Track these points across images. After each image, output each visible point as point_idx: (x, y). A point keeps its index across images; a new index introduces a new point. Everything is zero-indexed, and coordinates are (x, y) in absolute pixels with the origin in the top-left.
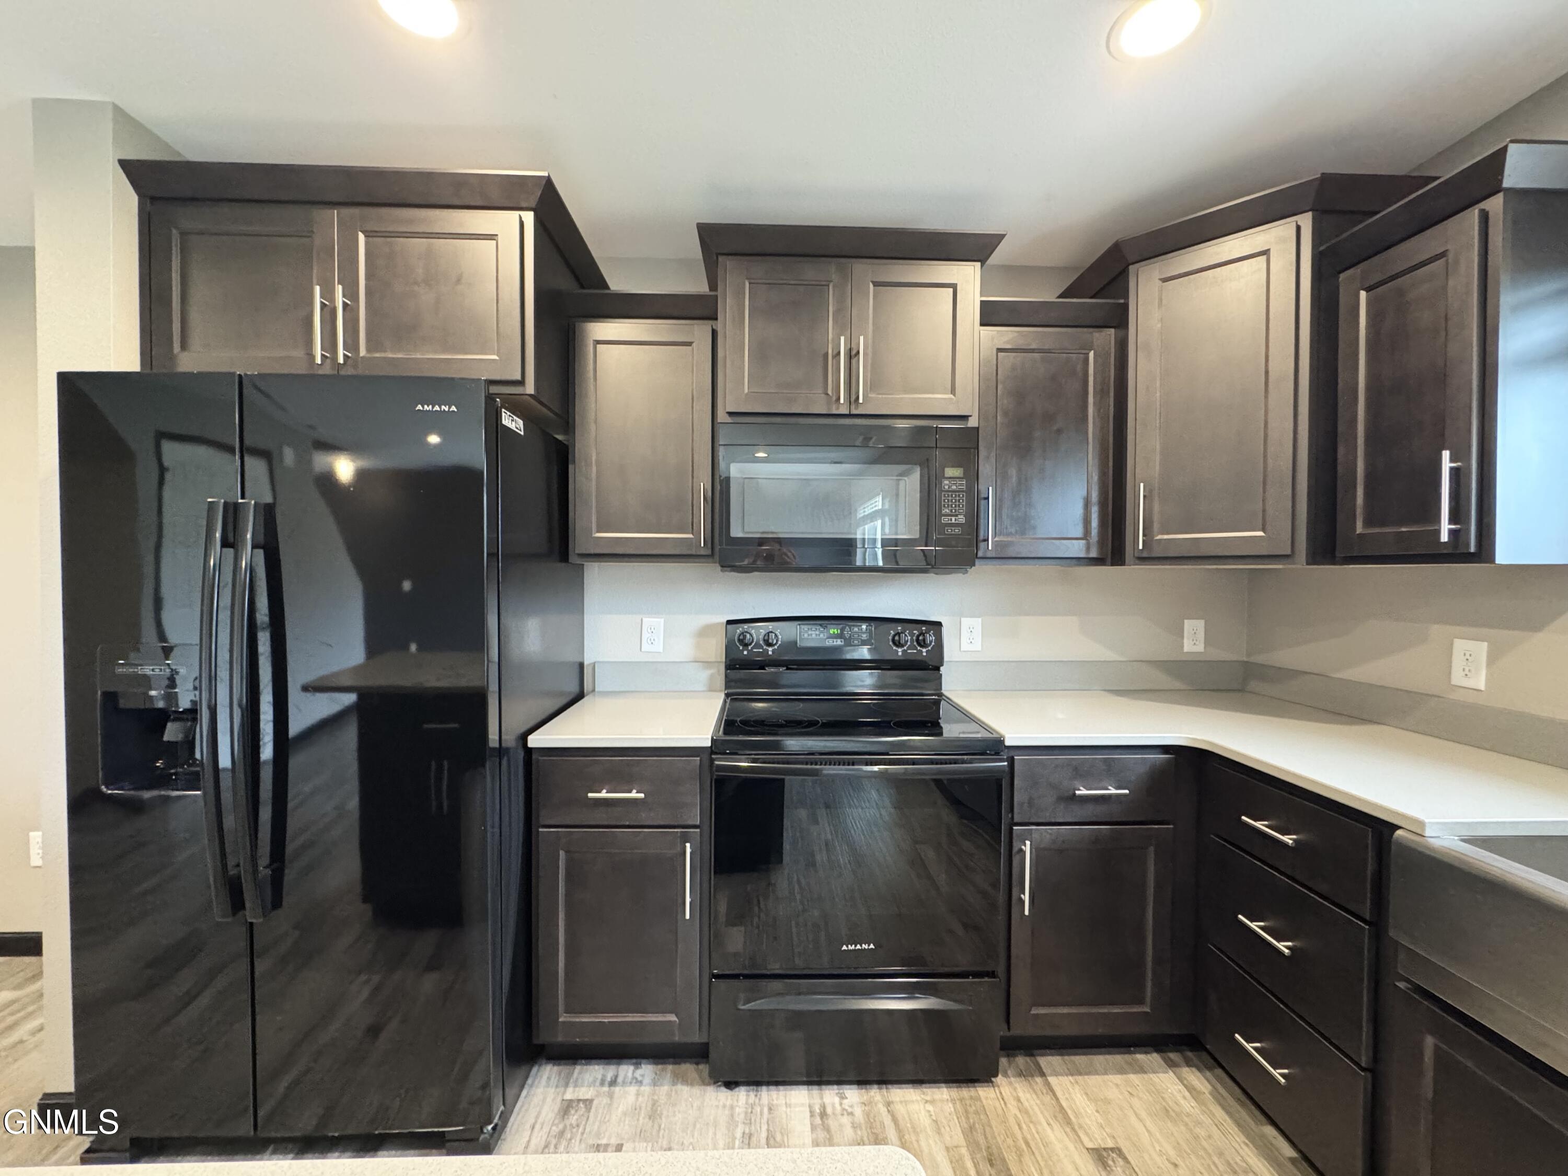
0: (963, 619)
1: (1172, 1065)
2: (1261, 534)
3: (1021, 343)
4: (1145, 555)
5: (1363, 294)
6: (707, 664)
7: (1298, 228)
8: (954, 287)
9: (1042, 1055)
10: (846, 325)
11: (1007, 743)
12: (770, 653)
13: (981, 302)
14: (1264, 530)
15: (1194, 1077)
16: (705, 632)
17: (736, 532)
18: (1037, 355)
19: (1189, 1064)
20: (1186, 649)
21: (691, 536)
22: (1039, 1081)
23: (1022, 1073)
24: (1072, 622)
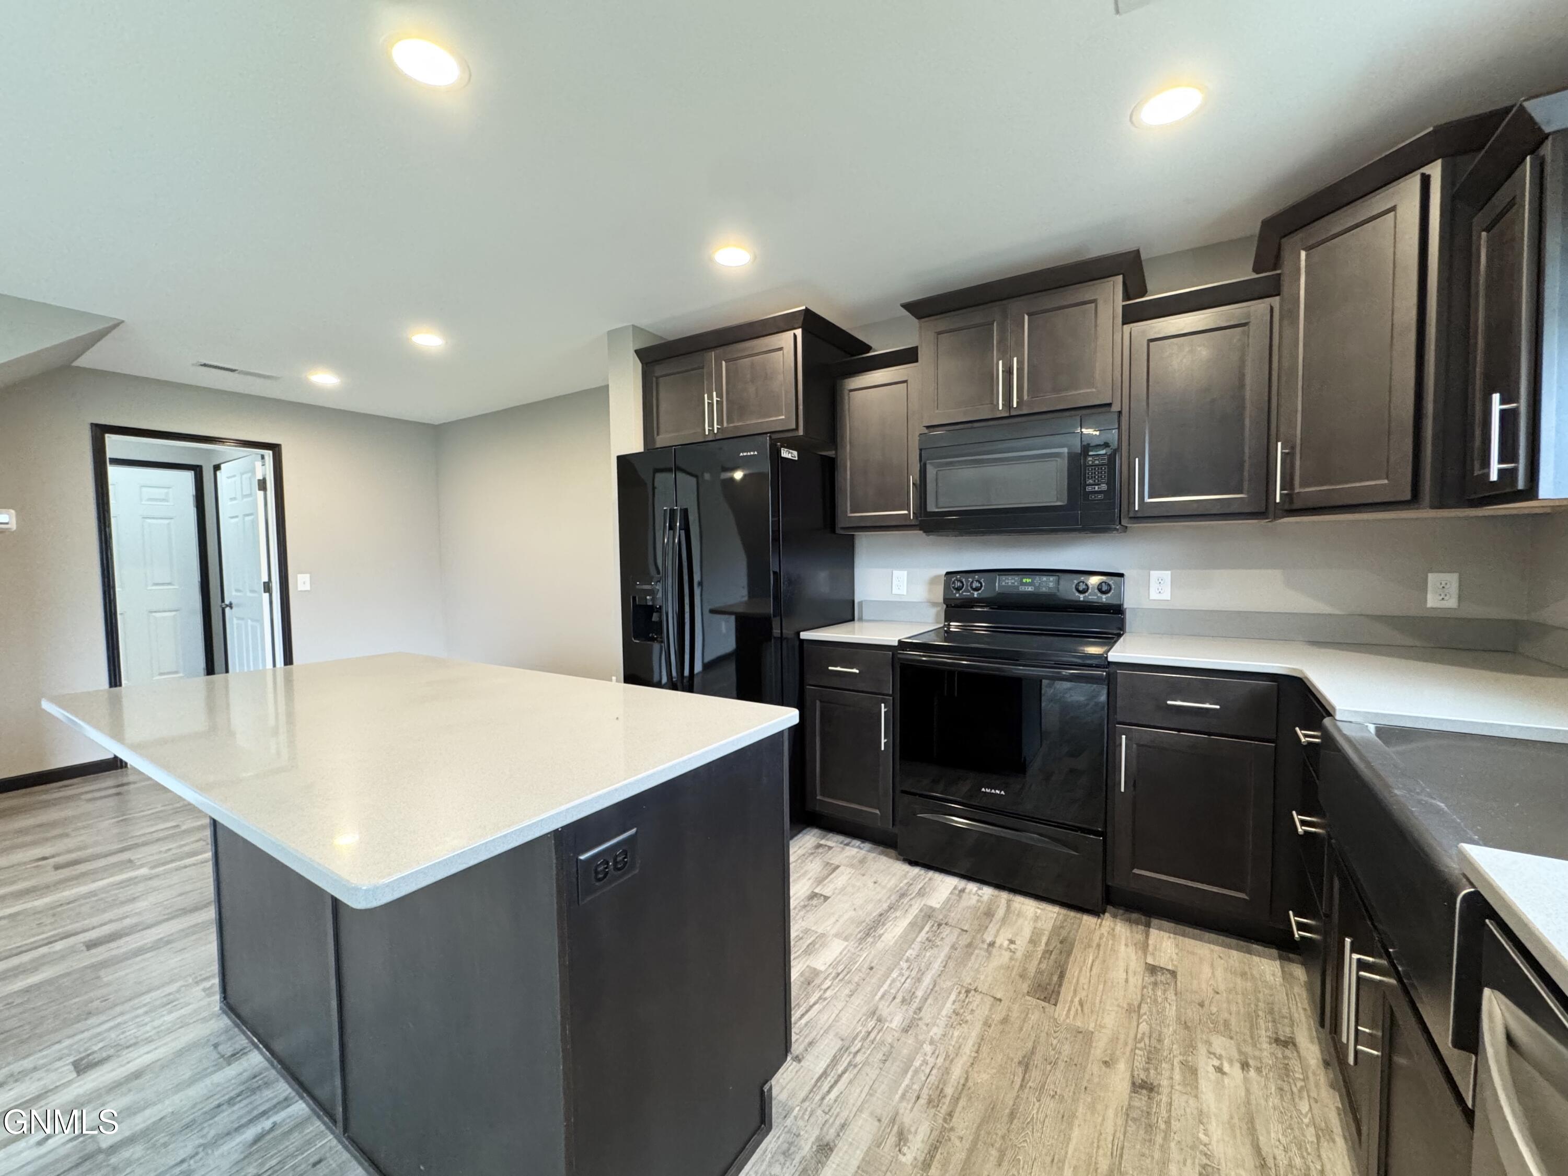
0: (1152, 572)
1: (1281, 958)
2: (1386, 481)
5: (1484, 235)
6: (934, 604)
7: (1426, 179)
8: (1094, 302)
9: (1160, 928)
10: (1005, 353)
12: (976, 596)
13: (1123, 306)
14: (1387, 478)
16: (933, 581)
17: (934, 507)
20: (1429, 605)
21: (908, 512)
22: (1141, 928)
23: (1129, 921)
24: (1275, 575)
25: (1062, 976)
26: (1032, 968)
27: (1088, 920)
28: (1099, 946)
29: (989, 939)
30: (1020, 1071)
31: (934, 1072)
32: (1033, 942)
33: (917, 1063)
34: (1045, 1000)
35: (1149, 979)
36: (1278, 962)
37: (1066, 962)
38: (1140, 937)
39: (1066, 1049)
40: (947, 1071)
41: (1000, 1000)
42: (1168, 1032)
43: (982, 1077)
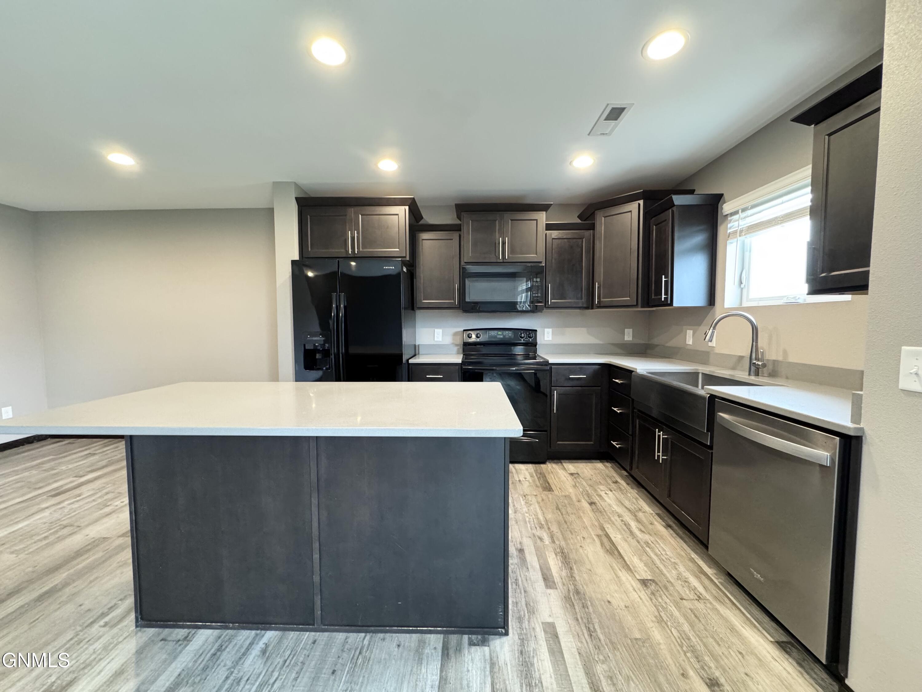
0: (545, 329)
1: (601, 462)
2: (629, 298)
3: (560, 236)
4: (598, 305)
5: (654, 226)
6: (457, 345)
7: (639, 205)
8: (537, 220)
9: (565, 463)
10: (502, 235)
11: (550, 362)
12: (478, 341)
13: (546, 224)
15: (609, 465)
16: (455, 334)
17: (467, 300)
18: (566, 240)
19: (607, 462)
20: (626, 339)
21: (453, 301)
22: (560, 464)
23: (554, 463)
24: (584, 330)
25: (549, 484)
26: (539, 484)
27: (542, 466)
28: (552, 472)
29: (518, 480)
30: (558, 511)
31: (534, 520)
32: (532, 476)
33: (527, 519)
34: (549, 491)
35: (573, 477)
36: (601, 464)
37: (547, 480)
38: (561, 467)
39: (566, 502)
40: (538, 519)
41: (536, 495)
42: (588, 488)
43: (549, 516)
